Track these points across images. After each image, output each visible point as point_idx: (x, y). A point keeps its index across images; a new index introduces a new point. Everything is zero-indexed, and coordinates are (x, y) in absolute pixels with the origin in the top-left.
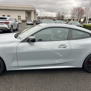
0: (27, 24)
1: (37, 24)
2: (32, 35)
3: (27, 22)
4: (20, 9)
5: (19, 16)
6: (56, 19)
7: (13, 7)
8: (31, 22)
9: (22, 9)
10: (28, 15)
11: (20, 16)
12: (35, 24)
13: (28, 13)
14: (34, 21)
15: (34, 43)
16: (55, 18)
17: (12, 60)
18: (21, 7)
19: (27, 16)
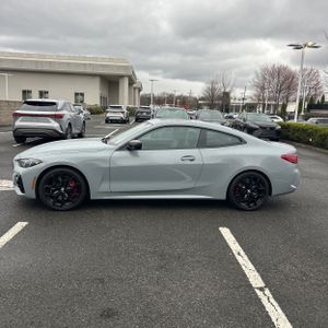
0: (108, 121)
1: (140, 120)
2: (136, 139)
3: (108, 115)
4: (81, 70)
5: (76, 94)
6: (205, 104)
7: (60, 63)
8: (122, 115)
9: (89, 70)
10: (109, 91)
11: (82, 94)
12: (133, 120)
13: (110, 83)
14: (128, 109)
15: (139, 151)
16: (202, 99)
17: (103, 180)
18: (85, 65)
19: (106, 94)
